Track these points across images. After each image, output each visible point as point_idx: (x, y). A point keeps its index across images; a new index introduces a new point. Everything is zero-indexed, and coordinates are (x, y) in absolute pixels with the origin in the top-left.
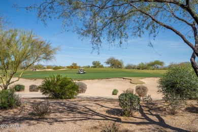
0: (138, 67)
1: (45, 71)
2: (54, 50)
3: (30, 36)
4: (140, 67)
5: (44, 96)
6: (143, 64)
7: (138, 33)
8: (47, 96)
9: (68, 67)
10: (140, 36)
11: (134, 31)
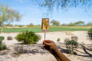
0: (69, 25)
1: (14, 28)
2: (22, 15)
3: (7, 7)
4: (70, 25)
5: (19, 43)
6: (72, 23)
7: (75, 4)
8: (21, 42)
9: (27, 26)
10: (75, 6)
11: (72, 3)
